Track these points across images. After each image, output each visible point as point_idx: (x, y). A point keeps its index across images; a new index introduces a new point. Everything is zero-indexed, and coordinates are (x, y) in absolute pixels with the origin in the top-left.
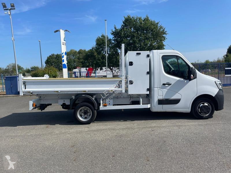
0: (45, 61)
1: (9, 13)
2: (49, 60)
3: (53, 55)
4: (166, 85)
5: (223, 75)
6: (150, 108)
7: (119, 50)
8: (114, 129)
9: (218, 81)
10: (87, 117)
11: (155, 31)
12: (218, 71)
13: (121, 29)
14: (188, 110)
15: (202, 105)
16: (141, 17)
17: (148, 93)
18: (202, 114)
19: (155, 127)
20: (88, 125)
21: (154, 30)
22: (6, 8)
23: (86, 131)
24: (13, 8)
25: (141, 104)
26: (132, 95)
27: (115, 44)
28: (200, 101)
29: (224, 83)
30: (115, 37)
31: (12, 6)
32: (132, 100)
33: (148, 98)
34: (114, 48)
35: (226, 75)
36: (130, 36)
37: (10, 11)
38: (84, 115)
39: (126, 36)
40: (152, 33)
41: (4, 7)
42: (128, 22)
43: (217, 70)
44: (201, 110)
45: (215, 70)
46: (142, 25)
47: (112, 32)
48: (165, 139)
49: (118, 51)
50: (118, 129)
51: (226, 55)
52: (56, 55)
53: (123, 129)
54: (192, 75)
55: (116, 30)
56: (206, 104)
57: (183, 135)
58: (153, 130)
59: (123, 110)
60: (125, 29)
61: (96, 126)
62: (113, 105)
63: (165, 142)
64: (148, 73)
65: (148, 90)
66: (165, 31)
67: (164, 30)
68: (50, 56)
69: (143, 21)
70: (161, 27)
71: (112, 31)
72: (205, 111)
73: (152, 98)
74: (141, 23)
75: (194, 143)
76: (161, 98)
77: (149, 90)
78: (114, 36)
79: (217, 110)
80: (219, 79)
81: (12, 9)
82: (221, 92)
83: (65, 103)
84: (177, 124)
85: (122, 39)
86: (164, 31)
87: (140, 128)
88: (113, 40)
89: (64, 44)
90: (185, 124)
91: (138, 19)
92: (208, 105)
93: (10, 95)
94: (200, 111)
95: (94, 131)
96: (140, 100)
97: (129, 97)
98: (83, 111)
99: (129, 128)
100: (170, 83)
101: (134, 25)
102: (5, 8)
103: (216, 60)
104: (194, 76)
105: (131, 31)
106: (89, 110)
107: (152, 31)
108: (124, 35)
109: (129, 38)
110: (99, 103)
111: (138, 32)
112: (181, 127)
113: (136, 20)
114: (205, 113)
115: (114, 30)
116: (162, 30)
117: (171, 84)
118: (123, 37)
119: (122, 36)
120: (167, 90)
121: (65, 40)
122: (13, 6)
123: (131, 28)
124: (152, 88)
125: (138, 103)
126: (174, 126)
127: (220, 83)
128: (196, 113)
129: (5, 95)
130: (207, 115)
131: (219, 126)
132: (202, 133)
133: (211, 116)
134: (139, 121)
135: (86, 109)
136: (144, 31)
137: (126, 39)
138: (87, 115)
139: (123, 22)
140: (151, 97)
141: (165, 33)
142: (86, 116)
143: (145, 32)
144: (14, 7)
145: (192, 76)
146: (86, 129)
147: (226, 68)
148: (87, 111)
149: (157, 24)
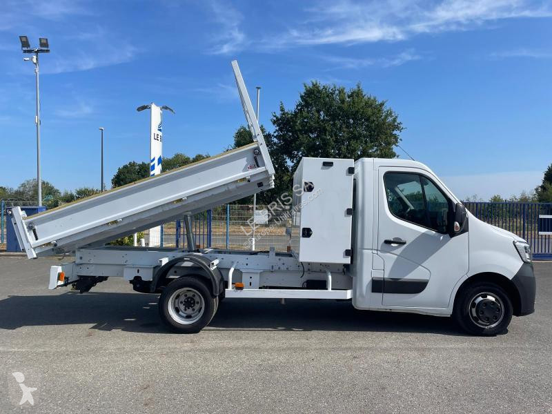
0: (112, 177)
1: (35, 61)
2: (122, 176)
3: (132, 165)
4: (392, 245)
5: (533, 232)
6: (351, 299)
7: (288, 160)
8: (256, 349)
9: (522, 243)
10: (193, 315)
11: (374, 121)
12: (522, 222)
13: (295, 112)
14: (447, 311)
15: (481, 299)
16: (344, 89)
17: (348, 260)
18: (480, 321)
19: (361, 348)
20: (192, 335)
21: (372, 119)
22: (29, 49)
23: (186, 351)
24: (45, 49)
25: (330, 289)
26: (309, 264)
27: (280, 147)
28: (475, 290)
29: (536, 252)
30: (281, 129)
31: (42, 45)
32: (307, 277)
33: (347, 273)
34: (277, 154)
35: (540, 233)
36: (316, 129)
37: (37, 56)
38: (185, 310)
39: (306, 128)
40: (367, 126)
41: (23, 46)
42: (313, 97)
43: (519, 222)
44: (477, 314)
45: (515, 220)
46: (345, 106)
47: (275, 118)
48: (384, 381)
49: (286, 162)
50: (267, 351)
51: (542, 187)
52: (139, 165)
53: (280, 350)
54: (457, 224)
55: (283, 114)
56: (490, 298)
57: (432, 373)
58: (355, 357)
59: (283, 302)
60: (305, 114)
61: (211, 338)
62: (260, 288)
63: (384, 388)
64: (349, 212)
65: (348, 253)
66: (398, 121)
67: (394, 120)
68: (125, 167)
69: (349, 97)
70: (389, 114)
71: (275, 116)
72: (487, 314)
73: (358, 275)
74: (343, 101)
75: (457, 394)
76: (379, 275)
77: (351, 253)
78: (277, 128)
79: (518, 314)
80: (524, 238)
81: (42, 51)
82: (530, 269)
83: (140, 277)
84: (418, 345)
85: (297, 135)
86: (396, 124)
87: (323, 349)
88: (275, 137)
89: (159, 139)
90: (438, 346)
91: (337, 92)
92: (496, 299)
93: (16, 253)
94: (475, 315)
95: (207, 350)
96: (327, 278)
97: (301, 269)
98: (183, 298)
99: (295, 350)
100: (403, 239)
101: (326, 104)
102: (25, 49)
103: (518, 197)
104: (461, 224)
105: (319, 118)
106: (198, 297)
107: (367, 120)
108: (303, 126)
109: (312, 133)
110: (225, 280)
111: (334, 120)
112: (426, 353)
113: (332, 94)
114: (488, 319)
115: (279, 114)
116: (390, 119)
117: (404, 243)
118: (300, 131)
119: (297, 128)
120: (396, 256)
121: (160, 130)
122: (44, 44)
123: (318, 111)
124: (359, 250)
125: (322, 285)
126: (411, 349)
127: (525, 248)
128: (466, 317)
129: (5, 251)
130: (493, 326)
131: (524, 354)
132: (480, 372)
133: (502, 330)
134: (321, 332)
135: (193, 293)
136: (349, 119)
137: (305, 136)
138: (194, 310)
139: (302, 97)
140: (355, 274)
141: (397, 128)
142: (189, 311)
143: (351, 121)
144: (48, 47)
145: (457, 226)
146: (185, 345)
147: (541, 216)
148: (192, 299)
149: (382, 105)
